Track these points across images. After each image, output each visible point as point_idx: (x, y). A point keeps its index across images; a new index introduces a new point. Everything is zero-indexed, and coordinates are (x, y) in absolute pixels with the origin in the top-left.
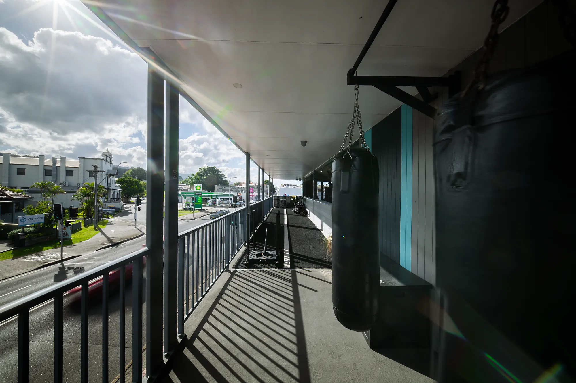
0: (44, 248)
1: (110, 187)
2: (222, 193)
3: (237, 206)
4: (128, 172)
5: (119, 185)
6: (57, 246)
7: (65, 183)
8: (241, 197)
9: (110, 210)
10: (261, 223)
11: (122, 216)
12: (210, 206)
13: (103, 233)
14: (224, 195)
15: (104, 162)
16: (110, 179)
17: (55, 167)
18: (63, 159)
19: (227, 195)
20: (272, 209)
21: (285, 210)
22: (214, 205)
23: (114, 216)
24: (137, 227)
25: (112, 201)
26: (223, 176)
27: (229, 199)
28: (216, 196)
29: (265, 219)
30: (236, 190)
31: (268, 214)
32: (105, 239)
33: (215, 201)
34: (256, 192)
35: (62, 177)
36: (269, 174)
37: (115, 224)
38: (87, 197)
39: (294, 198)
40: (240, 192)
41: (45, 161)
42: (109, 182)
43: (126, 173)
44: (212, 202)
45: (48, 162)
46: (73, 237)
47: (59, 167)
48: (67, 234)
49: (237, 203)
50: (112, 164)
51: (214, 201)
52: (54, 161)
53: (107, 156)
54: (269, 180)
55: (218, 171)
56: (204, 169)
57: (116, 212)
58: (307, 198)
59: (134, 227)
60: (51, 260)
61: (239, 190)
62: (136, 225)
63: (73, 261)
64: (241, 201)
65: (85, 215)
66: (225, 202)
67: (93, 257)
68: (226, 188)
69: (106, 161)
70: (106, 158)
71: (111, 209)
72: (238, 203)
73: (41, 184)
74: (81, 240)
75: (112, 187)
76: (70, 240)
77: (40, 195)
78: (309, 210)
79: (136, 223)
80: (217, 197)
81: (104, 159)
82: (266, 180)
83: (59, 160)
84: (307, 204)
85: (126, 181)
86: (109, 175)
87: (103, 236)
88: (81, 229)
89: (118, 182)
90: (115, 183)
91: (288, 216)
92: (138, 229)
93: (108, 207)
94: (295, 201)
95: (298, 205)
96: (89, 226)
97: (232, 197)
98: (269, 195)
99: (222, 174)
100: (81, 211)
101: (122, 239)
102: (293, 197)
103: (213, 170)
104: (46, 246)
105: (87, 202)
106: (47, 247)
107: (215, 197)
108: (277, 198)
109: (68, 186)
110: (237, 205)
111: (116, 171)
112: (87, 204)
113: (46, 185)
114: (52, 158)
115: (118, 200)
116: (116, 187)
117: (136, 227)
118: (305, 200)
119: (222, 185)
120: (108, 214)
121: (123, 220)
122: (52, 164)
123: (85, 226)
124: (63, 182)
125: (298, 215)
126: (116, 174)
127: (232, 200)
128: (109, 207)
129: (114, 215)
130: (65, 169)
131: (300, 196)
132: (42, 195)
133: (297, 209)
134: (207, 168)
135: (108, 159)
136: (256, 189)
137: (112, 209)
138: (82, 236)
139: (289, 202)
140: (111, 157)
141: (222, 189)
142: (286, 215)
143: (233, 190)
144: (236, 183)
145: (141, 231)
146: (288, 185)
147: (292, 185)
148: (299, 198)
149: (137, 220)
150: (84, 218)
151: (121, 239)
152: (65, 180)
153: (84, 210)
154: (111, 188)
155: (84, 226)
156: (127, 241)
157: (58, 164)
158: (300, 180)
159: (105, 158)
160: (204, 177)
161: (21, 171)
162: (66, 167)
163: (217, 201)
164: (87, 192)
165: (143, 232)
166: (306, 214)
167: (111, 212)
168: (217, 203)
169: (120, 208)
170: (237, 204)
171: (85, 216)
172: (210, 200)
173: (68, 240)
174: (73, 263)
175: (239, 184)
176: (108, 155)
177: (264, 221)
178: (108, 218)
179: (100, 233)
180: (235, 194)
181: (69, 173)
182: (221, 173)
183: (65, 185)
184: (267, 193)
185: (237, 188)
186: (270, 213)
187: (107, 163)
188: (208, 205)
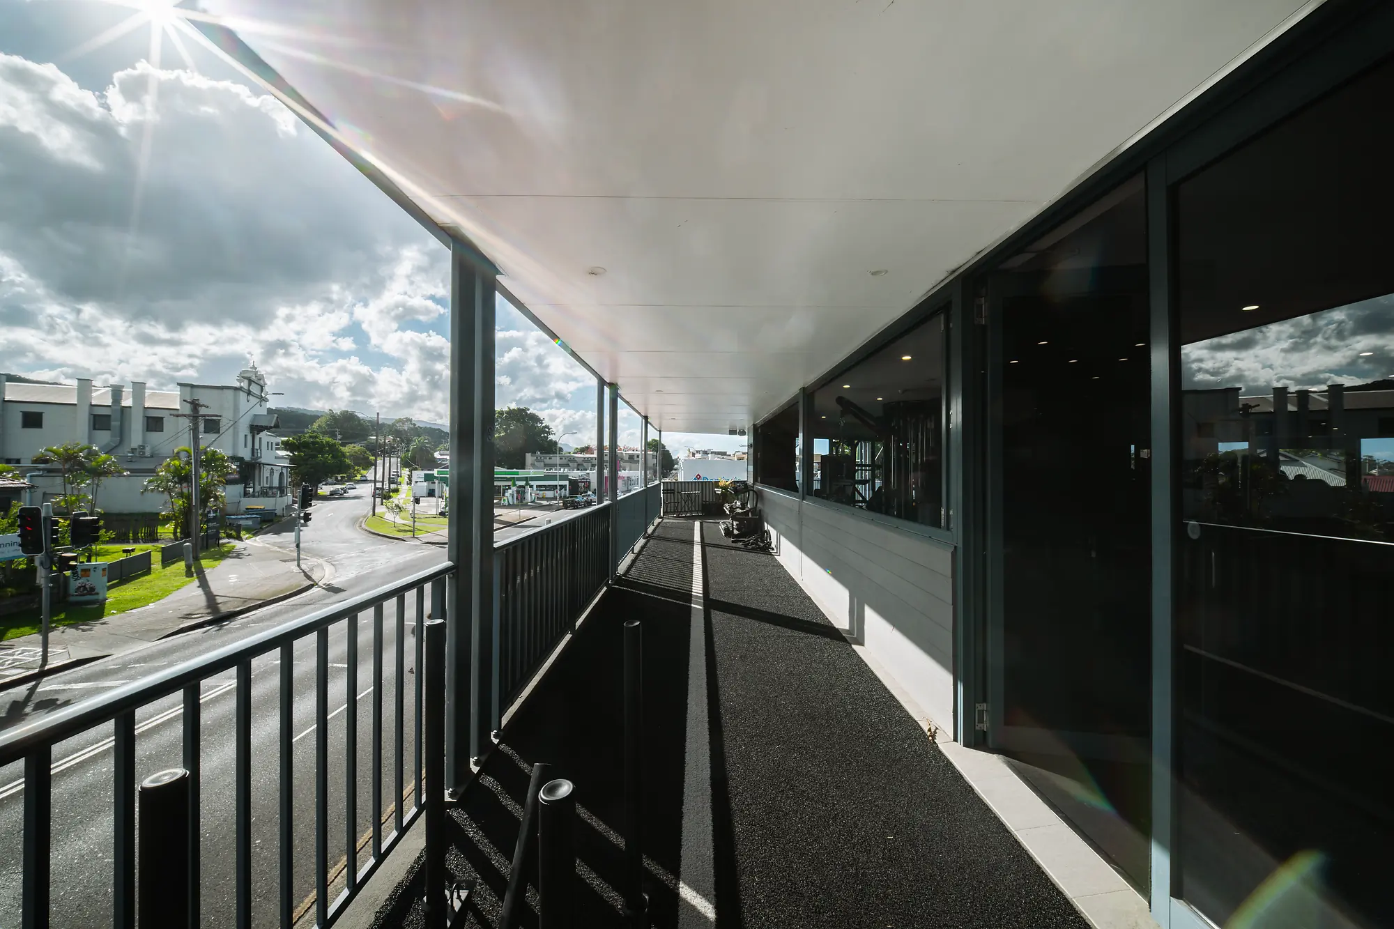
0: (12, 632)
1: (258, 458)
2: (542, 472)
3: (577, 506)
4: (319, 423)
5: (288, 453)
6: (53, 625)
7: (142, 447)
8: (589, 482)
9: (247, 519)
10: (605, 588)
11: (277, 532)
12: (510, 506)
13: (204, 584)
14: (546, 478)
15: (243, 396)
16: (260, 438)
17: (119, 408)
18: (139, 387)
19: (553, 477)
20: (657, 521)
21: (697, 524)
22: (521, 503)
23: (255, 535)
24: (303, 566)
25: (264, 493)
26: (547, 430)
27: (558, 487)
28: (526, 479)
29: (622, 568)
30: (578, 465)
31: (641, 542)
32: (202, 601)
33: (525, 493)
34: (627, 471)
35: (136, 435)
36: (660, 427)
37: (249, 555)
38: (185, 485)
39: (725, 488)
40: (588, 471)
41: (94, 394)
42: (257, 446)
43: (315, 426)
44: (515, 495)
45: (101, 397)
46: (112, 596)
47: (128, 409)
48: (92, 589)
49: (576, 497)
50: (266, 400)
51: (521, 493)
52: (117, 392)
53: (250, 381)
54: (658, 439)
55: (535, 419)
56: (501, 414)
57: (264, 521)
58: (769, 491)
59: (293, 566)
60: (7, 673)
61: (585, 464)
62: (299, 559)
63: (63, 679)
64: (589, 493)
65: (178, 530)
66: (550, 494)
67: (138, 661)
68: (556, 460)
69: (249, 393)
70: (250, 385)
71: (251, 514)
72: (579, 498)
73: (64, 450)
74: (129, 606)
75: (266, 456)
76: (100, 605)
77: (59, 480)
78: (780, 532)
79: (299, 555)
80: (527, 484)
81: (242, 387)
82: (652, 440)
83: (128, 391)
84: (767, 510)
85: (305, 445)
86: (256, 429)
87: (200, 591)
88: (148, 571)
89: (287, 446)
90: (274, 449)
91: (707, 548)
92: (304, 571)
93: (247, 509)
94: (725, 497)
95: (739, 511)
96: (173, 563)
97: (567, 483)
98: (660, 477)
99: (544, 425)
100: (166, 520)
101: (249, 601)
102: (721, 484)
103: (523, 417)
104: (18, 627)
105: (183, 498)
106: (22, 629)
107: (523, 483)
108: (671, 490)
109: (152, 456)
110: (578, 502)
111: (275, 418)
112: (183, 502)
113: (75, 453)
114: (112, 386)
115: (282, 490)
116: (276, 458)
117: (299, 566)
118: (759, 496)
119: (544, 453)
120: (238, 529)
121: (274, 544)
122: (111, 401)
123: (163, 562)
124: (136, 447)
125: (740, 545)
126: (272, 425)
127: (566, 490)
128: (249, 511)
129: (255, 531)
130: (144, 412)
131: (744, 483)
132: (64, 480)
133: (735, 523)
134: (507, 412)
135: (255, 389)
136: (626, 461)
137: (254, 516)
138: (141, 593)
139: (709, 498)
140: (262, 382)
141: (543, 463)
142: (700, 547)
143: (571, 464)
144: (579, 447)
145: (309, 577)
146: (705, 453)
147: (715, 453)
148: (740, 489)
149: (301, 545)
150: (176, 539)
151: (245, 600)
152: (144, 441)
153: (176, 517)
154: (263, 460)
155: (160, 563)
156: (260, 606)
157: (127, 402)
158: (742, 433)
159: (245, 384)
160: (500, 433)
161: (33, 419)
162: (148, 408)
163: (527, 493)
164: (184, 472)
165: (313, 580)
166: (764, 548)
167: (250, 523)
168: (528, 498)
169: (276, 512)
170: (577, 500)
171: (178, 535)
172: (510, 491)
173: (96, 606)
174: (65, 683)
175: (586, 449)
176: (254, 378)
177: (619, 580)
178: (239, 538)
179: (196, 583)
180: (575, 474)
181: (154, 423)
182: (542, 423)
183: (144, 453)
184: (655, 472)
185: (580, 461)
186: (649, 538)
187: (251, 398)
188: (506, 503)
